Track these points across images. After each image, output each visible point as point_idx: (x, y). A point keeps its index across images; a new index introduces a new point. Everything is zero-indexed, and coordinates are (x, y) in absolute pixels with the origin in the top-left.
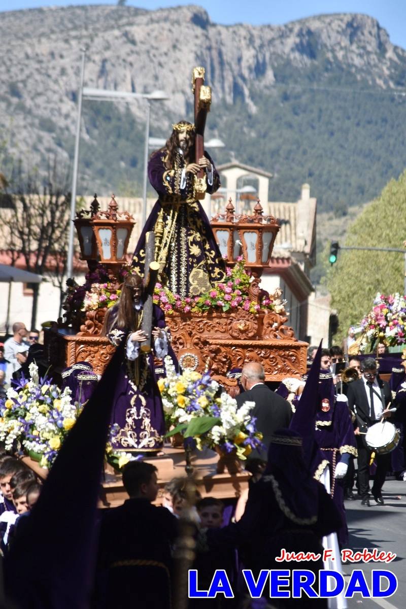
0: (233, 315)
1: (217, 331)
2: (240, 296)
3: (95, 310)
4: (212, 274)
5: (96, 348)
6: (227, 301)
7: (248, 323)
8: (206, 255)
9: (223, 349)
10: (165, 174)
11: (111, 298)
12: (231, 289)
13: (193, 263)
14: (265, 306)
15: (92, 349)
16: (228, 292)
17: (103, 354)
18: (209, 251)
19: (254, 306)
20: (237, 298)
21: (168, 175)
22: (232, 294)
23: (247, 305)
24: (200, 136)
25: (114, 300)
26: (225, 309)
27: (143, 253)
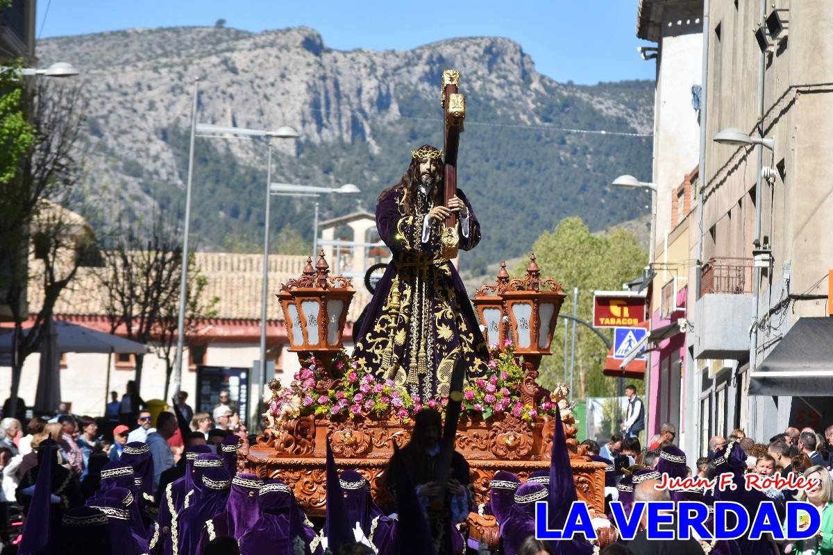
0: (496, 424)
1: (474, 447)
2: (509, 396)
3: (296, 419)
4: (470, 368)
5: (297, 474)
6: (489, 404)
7: (519, 435)
8: (462, 340)
9: (482, 474)
10: (401, 221)
11: (320, 401)
12: (494, 386)
13: (441, 350)
14: (544, 412)
15: (291, 475)
16: (491, 390)
17: (307, 482)
18: (466, 334)
19: (528, 411)
20: (503, 400)
21: (404, 224)
22: (496, 394)
23: (517, 410)
24: (452, 167)
25: (323, 404)
26: (485, 416)
27: (370, 338)
